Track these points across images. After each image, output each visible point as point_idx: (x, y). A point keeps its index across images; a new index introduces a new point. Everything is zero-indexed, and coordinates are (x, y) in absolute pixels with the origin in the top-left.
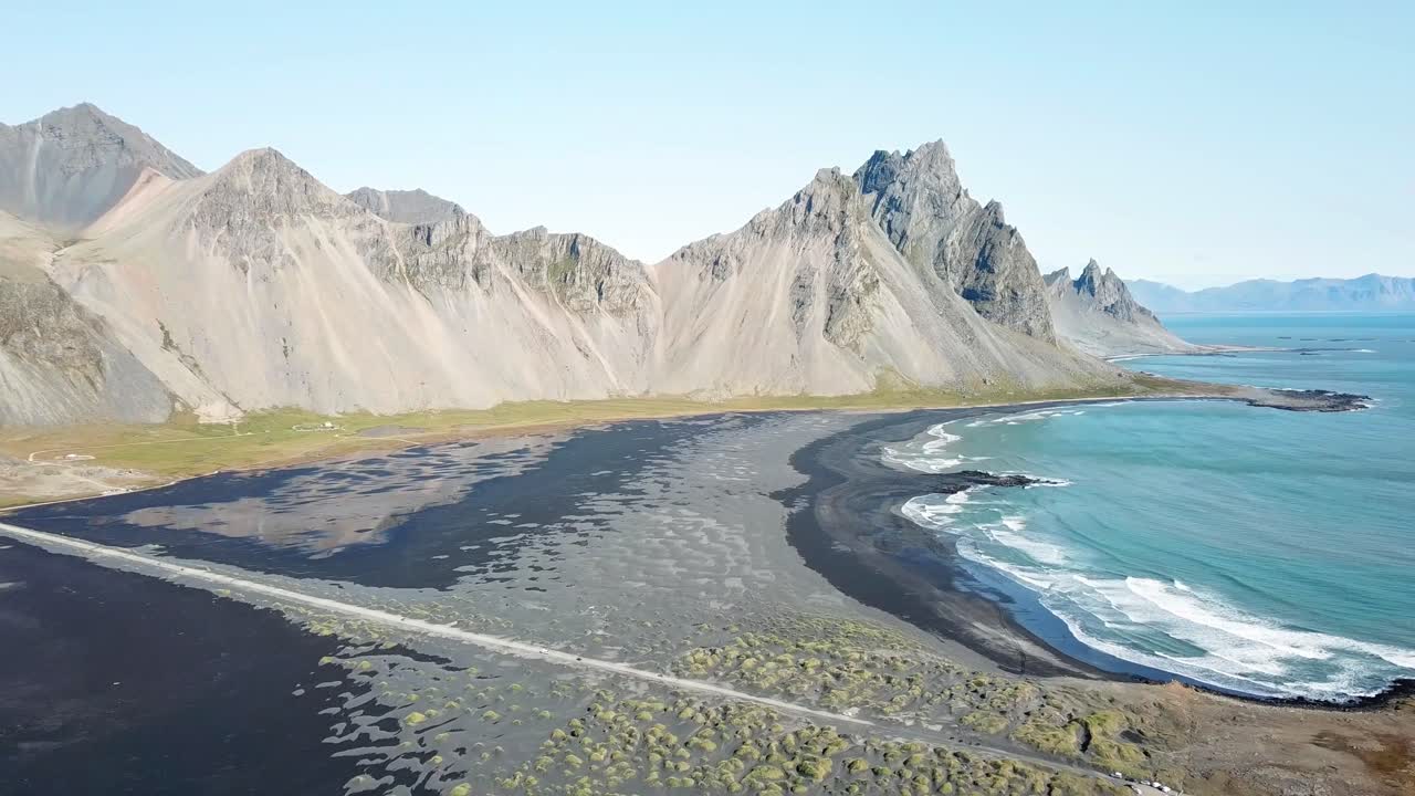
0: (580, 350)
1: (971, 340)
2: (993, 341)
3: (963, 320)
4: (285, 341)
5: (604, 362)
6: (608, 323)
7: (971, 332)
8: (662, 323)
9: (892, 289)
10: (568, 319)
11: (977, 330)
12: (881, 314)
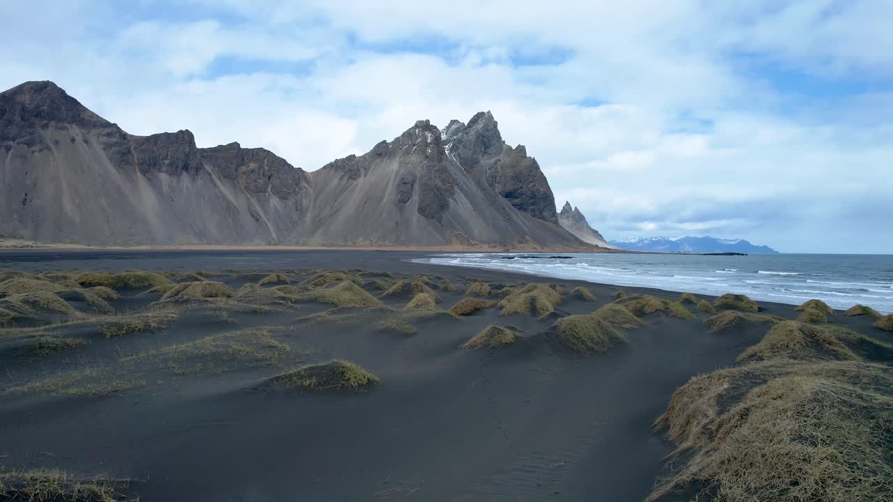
0: (253, 216)
1: (508, 219)
2: (522, 221)
3: (504, 208)
4: (26, 195)
5: (269, 225)
6: (274, 202)
7: (508, 215)
8: (312, 204)
9: (461, 190)
10: (248, 199)
11: (513, 215)
12: (454, 202)
